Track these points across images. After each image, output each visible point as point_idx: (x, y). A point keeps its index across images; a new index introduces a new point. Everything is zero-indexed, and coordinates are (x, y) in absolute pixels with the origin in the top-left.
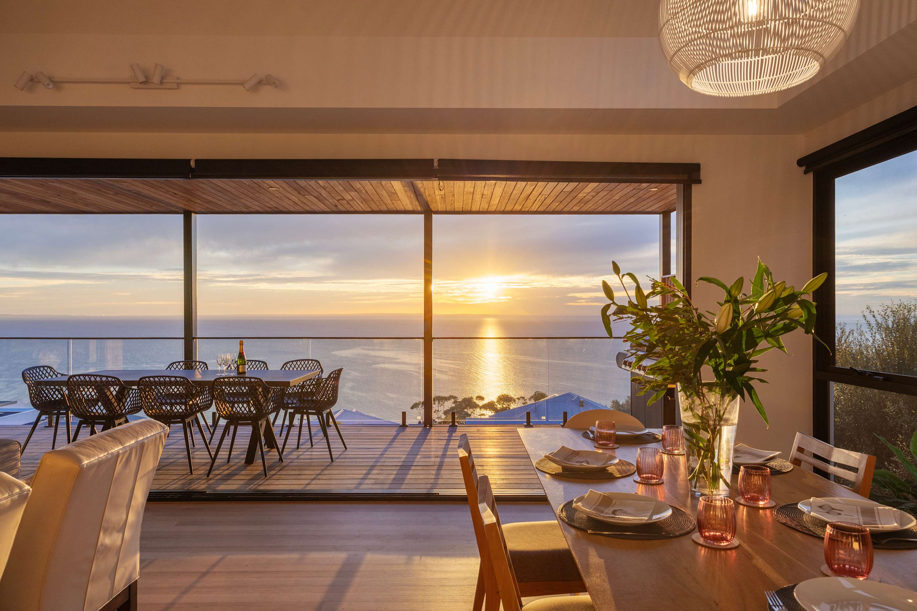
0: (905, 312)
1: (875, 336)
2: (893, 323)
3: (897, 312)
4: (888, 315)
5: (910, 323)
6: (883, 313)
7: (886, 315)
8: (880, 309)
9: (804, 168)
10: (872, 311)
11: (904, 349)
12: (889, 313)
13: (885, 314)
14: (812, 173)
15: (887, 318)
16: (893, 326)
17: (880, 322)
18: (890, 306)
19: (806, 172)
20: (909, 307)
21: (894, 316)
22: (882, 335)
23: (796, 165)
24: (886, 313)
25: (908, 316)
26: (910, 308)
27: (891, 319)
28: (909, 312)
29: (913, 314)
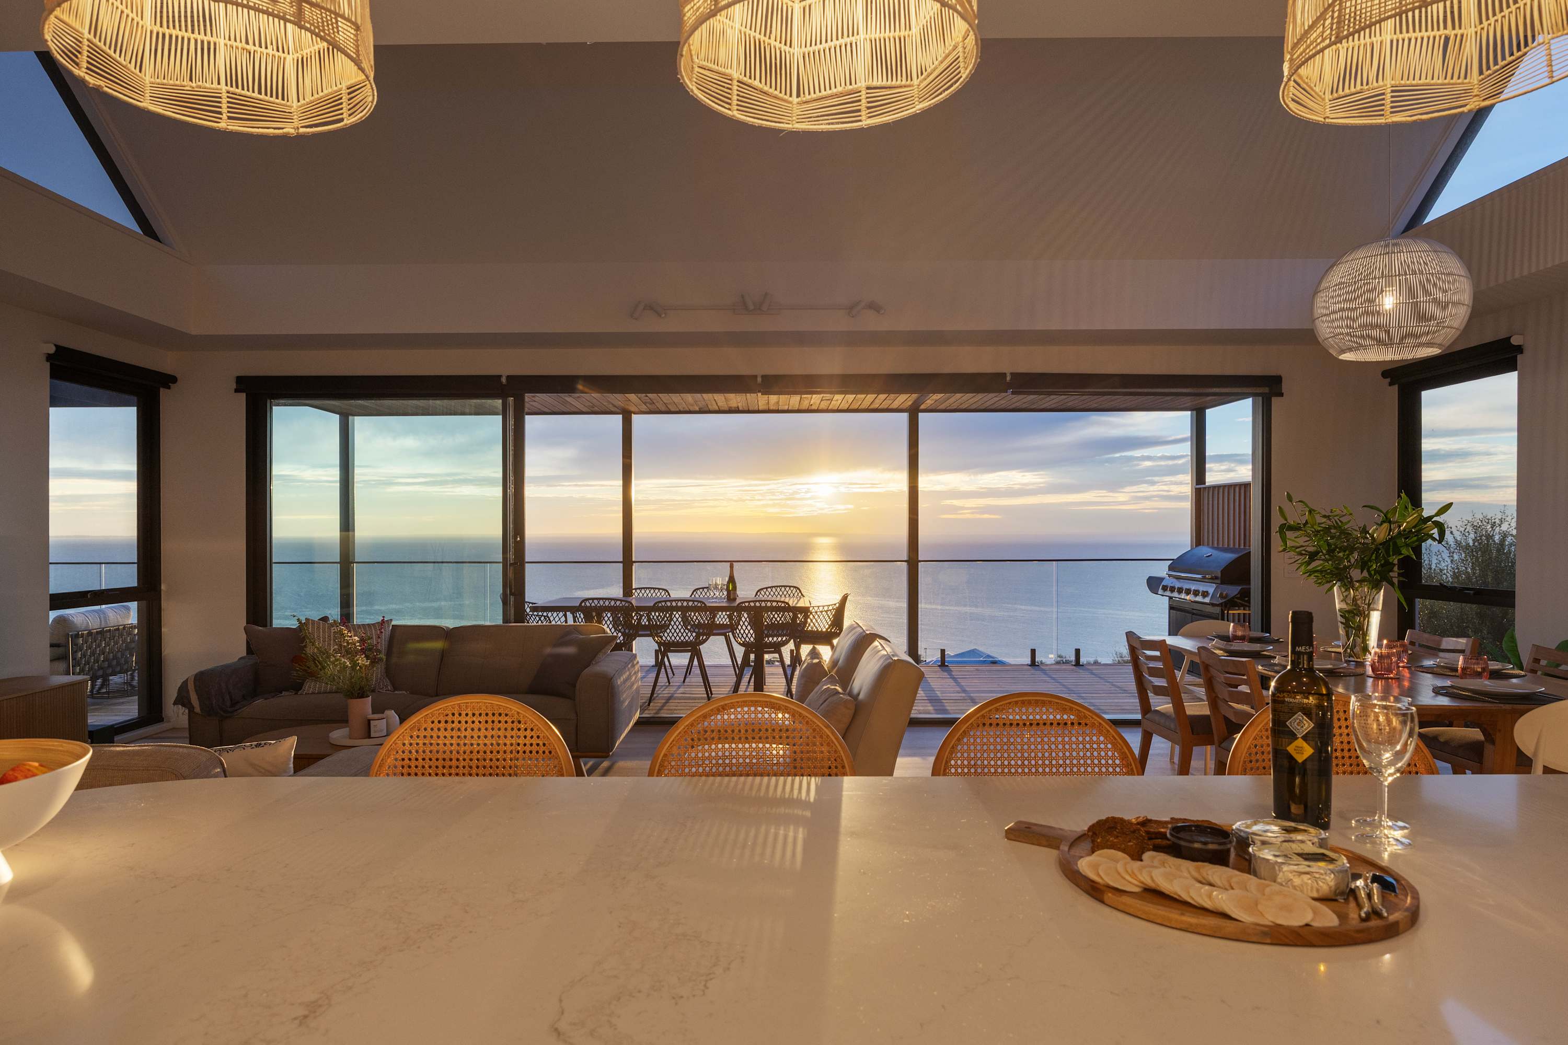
0: (1488, 527)
1: (1452, 556)
2: (1473, 540)
3: (1479, 527)
4: (1468, 532)
5: (1494, 541)
6: (1462, 529)
7: (1467, 531)
8: (1459, 524)
9: (1388, 380)
10: (1450, 526)
11: (1487, 571)
12: (1469, 528)
13: (1464, 531)
14: (1397, 385)
15: (1467, 534)
16: (1474, 543)
17: (1459, 539)
18: (1470, 520)
19: (1391, 384)
20: (1493, 521)
21: (1475, 533)
22: (1461, 555)
23: (1380, 376)
24: (1466, 529)
25: (1492, 533)
26: (1495, 522)
27: (1472, 536)
28: (1492, 527)
29: (1497, 530)
